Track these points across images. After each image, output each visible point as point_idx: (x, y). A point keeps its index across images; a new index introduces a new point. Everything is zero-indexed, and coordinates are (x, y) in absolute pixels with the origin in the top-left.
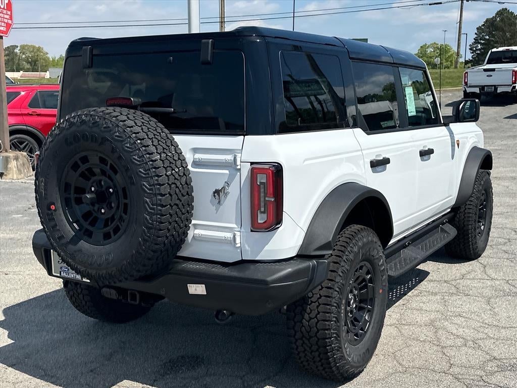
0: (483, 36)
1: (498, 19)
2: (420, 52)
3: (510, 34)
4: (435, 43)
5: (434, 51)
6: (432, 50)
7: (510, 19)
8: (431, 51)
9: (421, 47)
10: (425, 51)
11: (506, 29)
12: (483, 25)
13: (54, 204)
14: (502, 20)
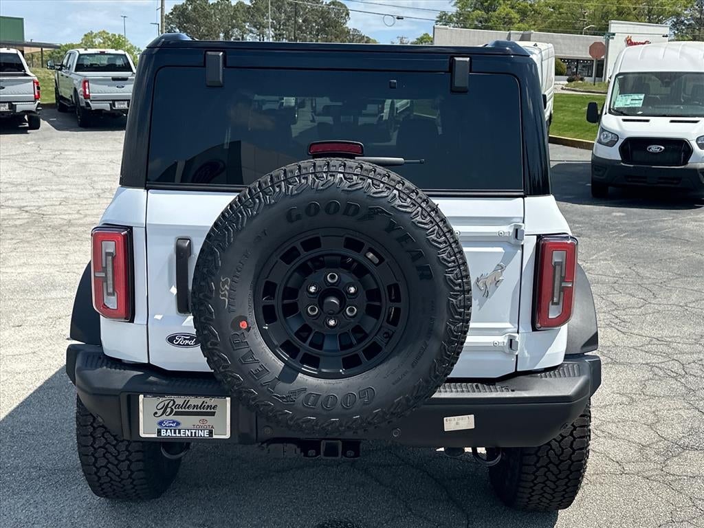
0: (172, 28)
1: (190, 8)
2: (84, 42)
3: (206, 28)
4: (104, 31)
5: (104, 43)
6: (102, 41)
7: (205, 9)
8: (100, 43)
9: (86, 35)
10: (92, 41)
11: (200, 21)
12: (171, 14)
13: (245, 319)
14: (194, 9)
